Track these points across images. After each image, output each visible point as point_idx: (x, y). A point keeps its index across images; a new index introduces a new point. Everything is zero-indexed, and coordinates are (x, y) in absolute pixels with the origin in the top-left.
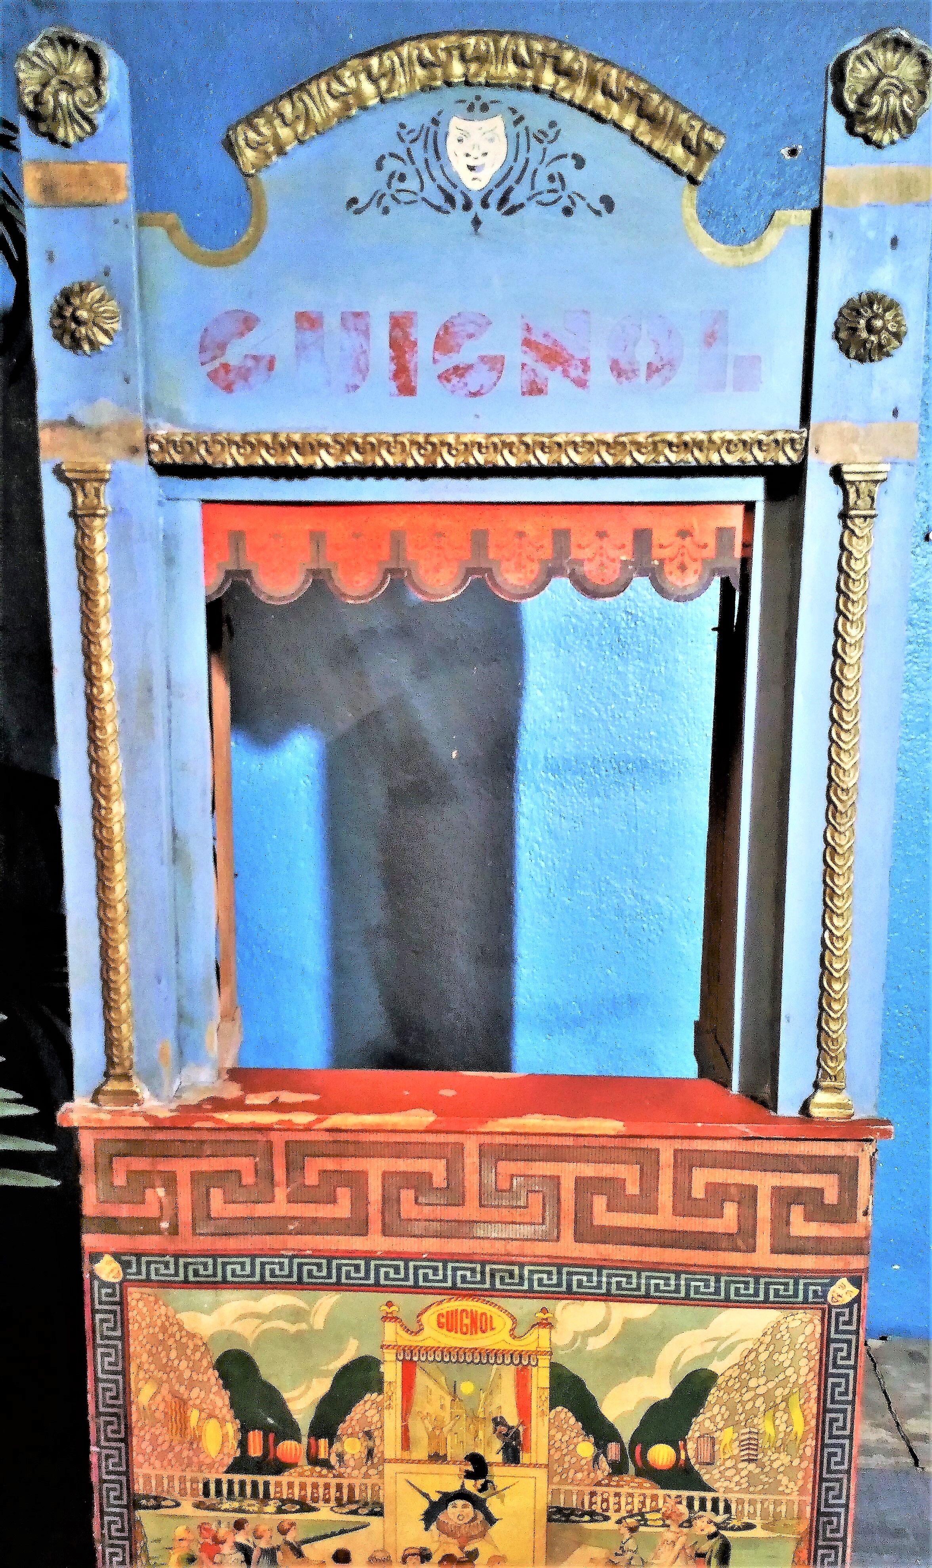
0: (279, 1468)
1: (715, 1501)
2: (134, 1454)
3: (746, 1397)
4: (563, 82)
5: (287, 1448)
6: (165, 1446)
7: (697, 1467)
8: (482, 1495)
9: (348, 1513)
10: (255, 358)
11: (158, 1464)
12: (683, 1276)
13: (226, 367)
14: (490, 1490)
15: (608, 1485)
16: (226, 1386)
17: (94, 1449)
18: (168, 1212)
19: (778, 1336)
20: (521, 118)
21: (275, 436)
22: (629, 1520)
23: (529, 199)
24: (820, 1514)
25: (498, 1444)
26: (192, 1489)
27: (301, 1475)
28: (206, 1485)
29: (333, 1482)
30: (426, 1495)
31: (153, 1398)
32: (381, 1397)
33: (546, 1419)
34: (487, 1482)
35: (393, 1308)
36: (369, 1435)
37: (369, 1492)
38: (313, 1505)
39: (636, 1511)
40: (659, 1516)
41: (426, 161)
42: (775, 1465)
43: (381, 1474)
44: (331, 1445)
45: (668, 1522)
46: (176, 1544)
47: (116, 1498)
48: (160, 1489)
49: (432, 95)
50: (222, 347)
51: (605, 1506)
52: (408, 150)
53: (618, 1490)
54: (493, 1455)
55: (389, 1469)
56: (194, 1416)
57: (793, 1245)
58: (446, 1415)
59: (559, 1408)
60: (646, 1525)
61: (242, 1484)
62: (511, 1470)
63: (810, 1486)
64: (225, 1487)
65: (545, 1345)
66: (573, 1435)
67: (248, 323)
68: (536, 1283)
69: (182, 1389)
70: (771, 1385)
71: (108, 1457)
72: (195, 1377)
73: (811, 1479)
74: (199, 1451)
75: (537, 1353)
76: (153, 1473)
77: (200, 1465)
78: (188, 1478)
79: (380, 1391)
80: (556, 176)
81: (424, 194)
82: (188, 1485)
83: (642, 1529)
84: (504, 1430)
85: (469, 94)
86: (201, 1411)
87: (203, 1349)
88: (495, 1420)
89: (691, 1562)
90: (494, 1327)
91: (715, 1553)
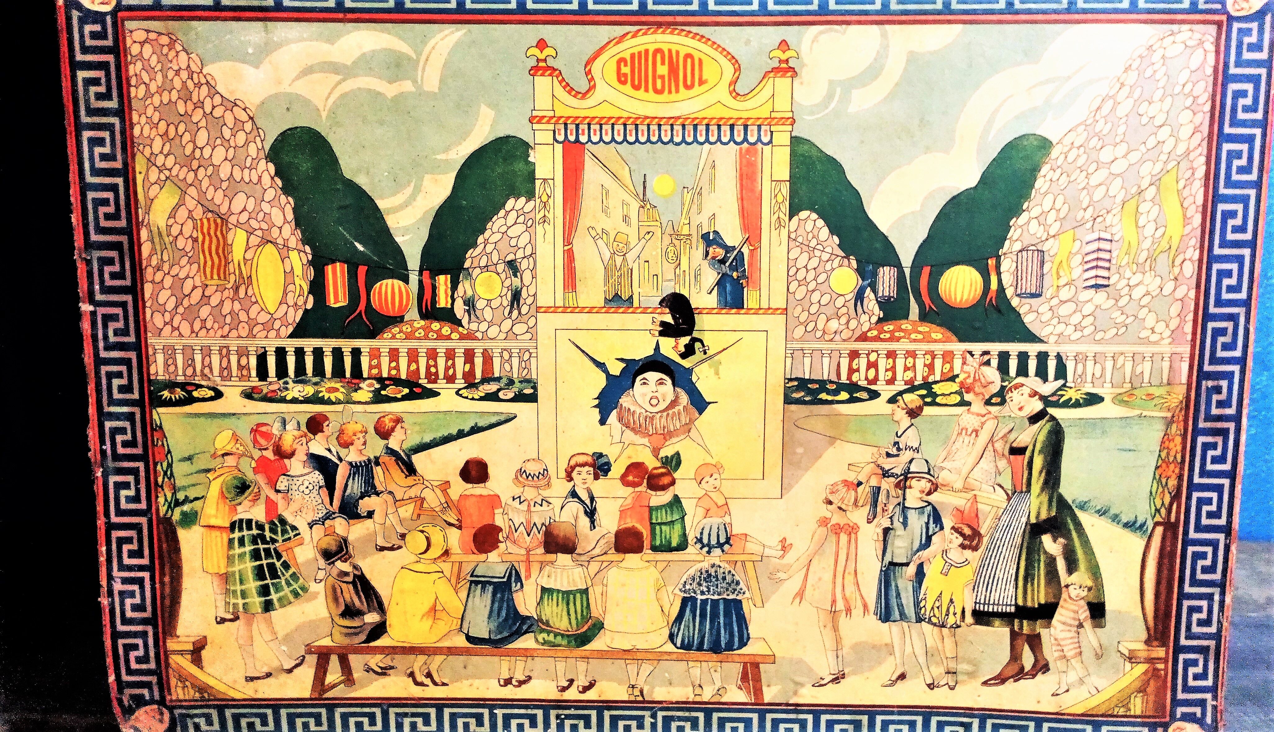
0: (375, 325)
1: (1042, 357)
2: (148, 312)
3: (1094, 180)
5: (387, 292)
6: (196, 296)
7: (1015, 302)
8: (686, 363)
9: (482, 399)
11: (185, 328)
14: (699, 356)
15: (877, 339)
16: (287, 190)
17: (86, 307)
19: (1148, 72)
22: (908, 397)
24: (1203, 375)
25: (711, 276)
26: (240, 367)
27: (409, 336)
28: (262, 359)
29: (460, 347)
30: (601, 365)
31: (172, 215)
32: (532, 203)
33: (784, 232)
34: (693, 341)
35: (548, 51)
36: (512, 265)
37: (515, 361)
38: (429, 386)
39: (919, 381)
40: (955, 387)
42: (1137, 293)
43: (533, 331)
44: (454, 287)
45: (967, 397)
47: (122, 389)
48: (189, 371)
51: (872, 374)
53: (893, 345)
54: (703, 296)
55: (546, 322)
56: (238, 239)
58: (632, 233)
59: (804, 214)
60: (934, 403)
61: (318, 353)
62: (732, 319)
63: (1189, 328)
64: (291, 361)
65: (783, 106)
66: (825, 257)
69: (219, 197)
70: (1134, 157)
71: (107, 318)
72: (237, 175)
73: (1190, 317)
74: (250, 301)
75: (771, 121)
77: (252, 324)
78: (234, 349)
79: (530, 195)
82: (234, 359)
83: (927, 410)
84: (720, 253)
86: (250, 233)
87: (248, 126)
88: (705, 237)
89: (1003, 464)
90: (704, 78)
91: (1039, 446)
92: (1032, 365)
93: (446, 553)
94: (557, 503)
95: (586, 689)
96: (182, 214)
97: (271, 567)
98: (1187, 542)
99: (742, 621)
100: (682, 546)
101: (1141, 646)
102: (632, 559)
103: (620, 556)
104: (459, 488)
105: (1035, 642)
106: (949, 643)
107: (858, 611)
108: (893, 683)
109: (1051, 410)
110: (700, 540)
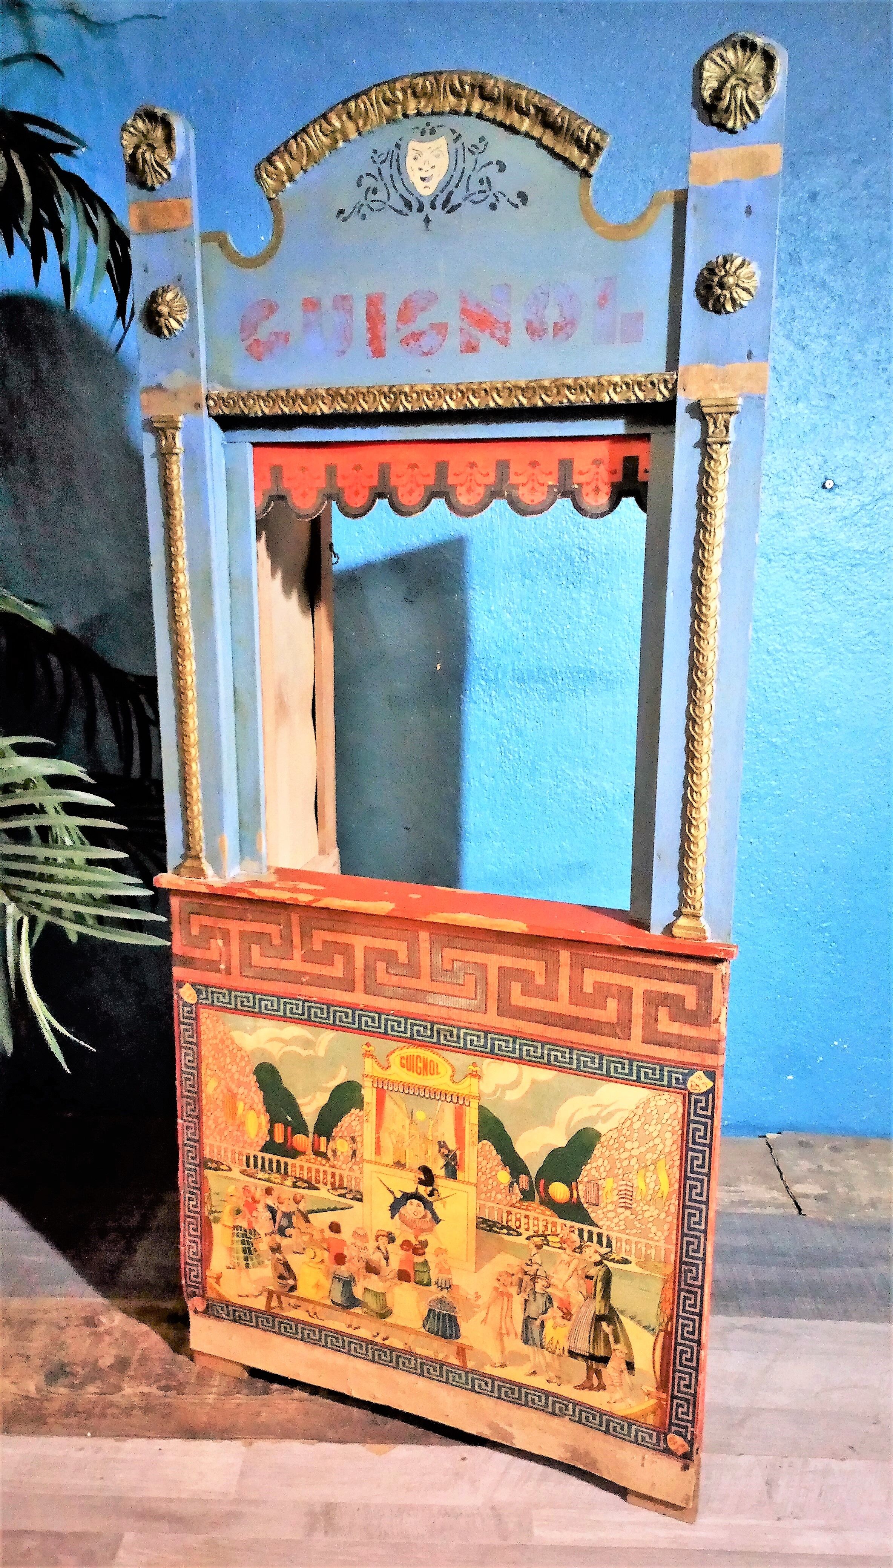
0: (294, 1153)
1: (600, 1235)
2: (204, 1128)
4: (488, 105)
5: (301, 1141)
6: (223, 1126)
7: (585, 1206)
8: (430, 1199)
9: (338, 1196)
10: (276, 334)
11: (218, 1138)
12: (575, 1052)
13: (257, 341)
14: (436, 1197)
15: (519, 1208)
16: (261, 1088)
17: (179, 1121)
18: (224, 959)
19: (649, 1111)
20: (459, 137)
21: (288, 391)
22: (536, 1239)
23: (465, 199)
24: (682, 1263)
25: (442, 1162)
26: (239, 1160)
27: (308, 1161)
28: (248, 1158)
29: (330, 1170)
30: (392, 1192)
31: (215, 1089)
32: (362, 1113)
33: (475, 1149)
34: (434, 1190)
35: (370, 1048)
36: (353, 1139)
37: (353, 1182)
38: (316, 1185)
39: (540, 1232)
40: (558, 1239)
41: (392, 176)
42: (647, 1215)
43: (361, 1171)
44: (328, 1144)
45: (564, 1246)
46: (230, 1198)
47: (192, 1158)
48: (219, 1157)
49: (395, 126)
50: (255, 327)
51: (518, 1224)
52: (379, 169)
53: (527, 1213)
54: (438, 1170)
55: (367, 1167)
56: (241, 1106)
57: (660, 1038)
58: (406, 1133)
59: (485, 1142)
60: (547, 1245)
61: (270, 1161)
62: (451, 1183)
63: (674, 1237)
64: (259, 1162)
65: (475, 1091)
66: (495, 1163)
67: (272, 308)
68: (469, 1043)
69: (233, 1086)
70: (643, 1149)
71: (188, 1128)
72: (241, 1079)
73: (675, 1232)
74: (244, 1133)
75: (469, 1096)
76: (216, 1144)
77: (245, 1142)
78: (237, 1151)
79: (362, 1109)
80: (485, 180)
81: (391, 203)
83: (545, 1247)
84: (446, 1152)
85: (421, 122)
86: (245, 1104)
87: (246, 1059)
88: (439, 1142)
89: (582, 1282)
90: (439, 1071)
91: (599, 1278)
92: (595, 1238)
93: (322, 1261)
94: (371, 1251)
95: (384, 1339)
96: (219, 1090)
97: (249, 1249)
98: (676, 1344)
99: (457, 1325)
100: (429, 1284)
101: (653, 1390)
102: (405, 1284)
103: (399, 1282)
104: (328, 1233)
105: (598, 1373)
106: (557, 1362)
107: (512, 1336)
108: (530, 1375)
109: (605, 1262)
110: (437, 1283)
